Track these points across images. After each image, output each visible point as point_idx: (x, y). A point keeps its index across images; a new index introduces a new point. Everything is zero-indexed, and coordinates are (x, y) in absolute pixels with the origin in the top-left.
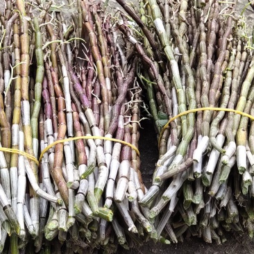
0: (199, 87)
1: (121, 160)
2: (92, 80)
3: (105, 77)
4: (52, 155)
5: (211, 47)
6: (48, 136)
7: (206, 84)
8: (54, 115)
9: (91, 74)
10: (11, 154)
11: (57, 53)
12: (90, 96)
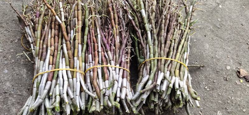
0: (159, 46)
1: (123, 78)
2: (111, 37)
3: (117, 35)
4: (92, 72)
5: (166, 27)
6: (90, 63)
7: (163, 45)
8: (93, 52)
9: (110, 33)
10: (73, 72)
11: (95, 21)
12: (109, 44)
